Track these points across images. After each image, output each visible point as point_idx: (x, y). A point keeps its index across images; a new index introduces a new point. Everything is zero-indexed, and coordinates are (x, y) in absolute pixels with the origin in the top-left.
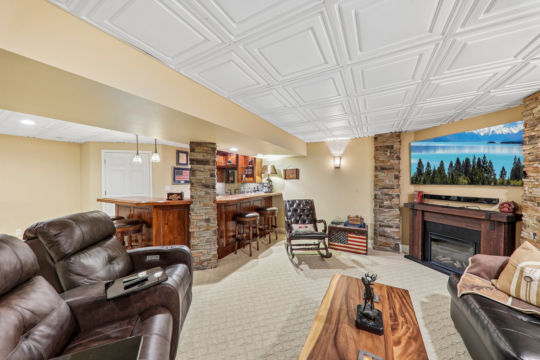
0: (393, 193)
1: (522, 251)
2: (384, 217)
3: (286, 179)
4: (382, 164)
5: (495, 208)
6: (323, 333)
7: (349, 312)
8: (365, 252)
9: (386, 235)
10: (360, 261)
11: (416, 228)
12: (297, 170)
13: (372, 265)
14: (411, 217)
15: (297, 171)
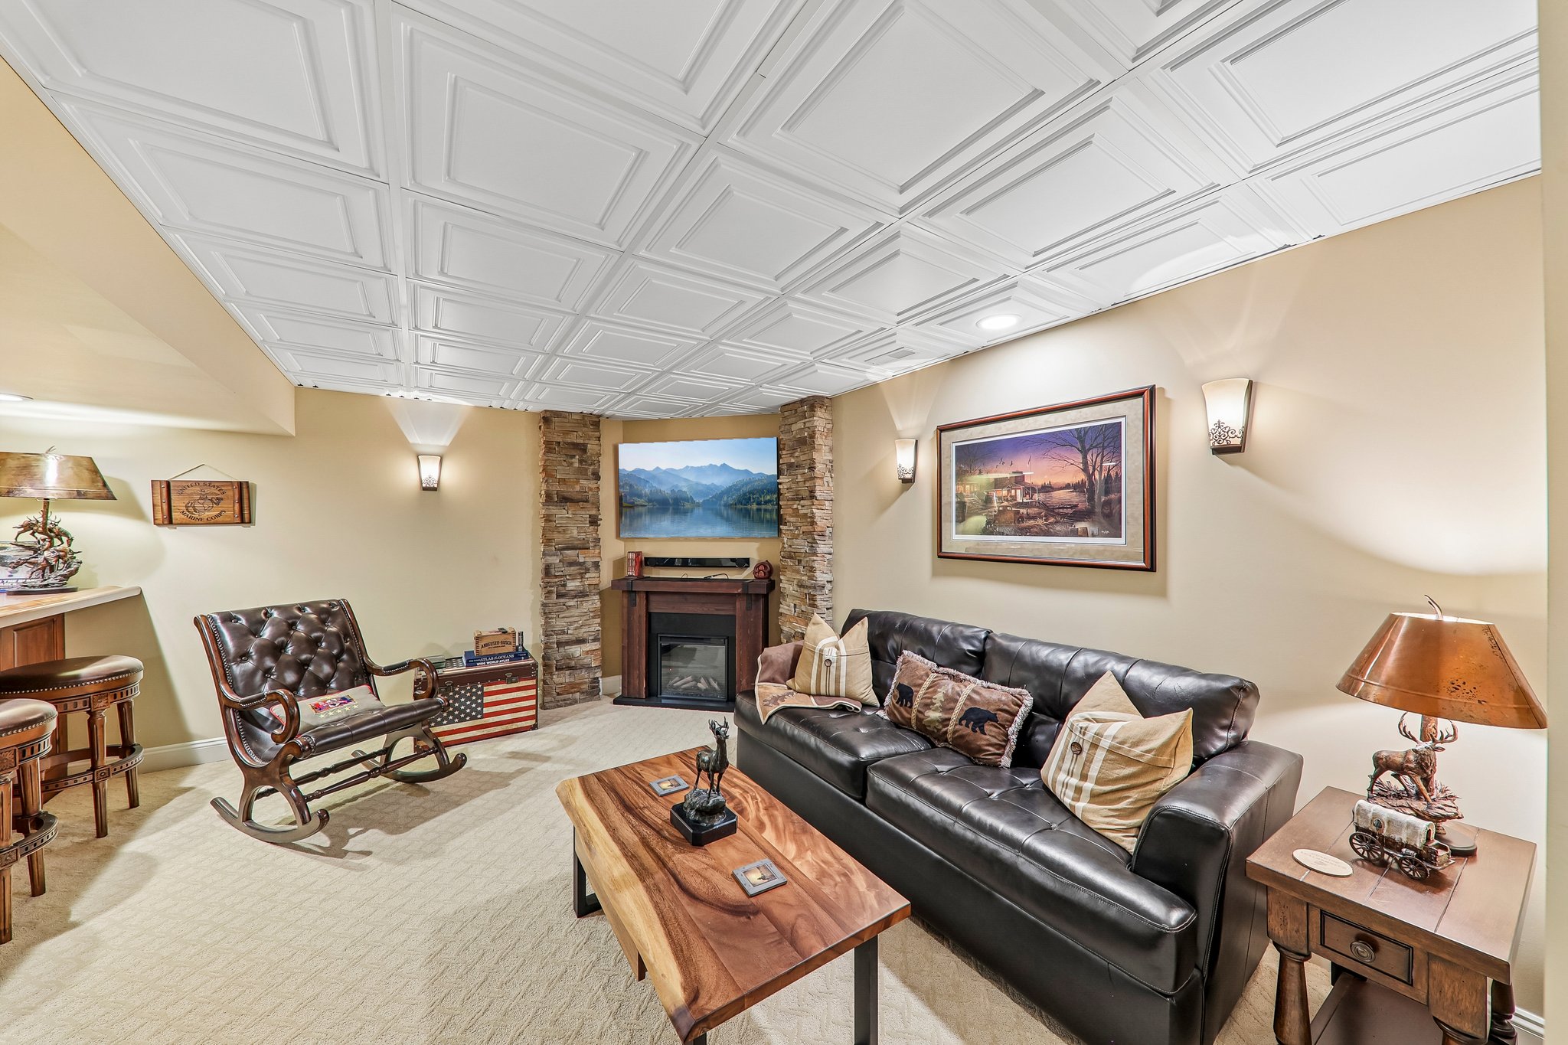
0: (587, 559)
1: (814, 627)
2: (568, 620)
3: (171, 522)
4: (563, 488)
5: (747, 574)
6: (657, 898)
7: (662, 832)
8: (532, 722)
9: (573, 663)
10: (531, 750)
11: (636, 631)
12: (244, 486)
13: (564, 747)
14: (626, 610)
15: (243, 491)
